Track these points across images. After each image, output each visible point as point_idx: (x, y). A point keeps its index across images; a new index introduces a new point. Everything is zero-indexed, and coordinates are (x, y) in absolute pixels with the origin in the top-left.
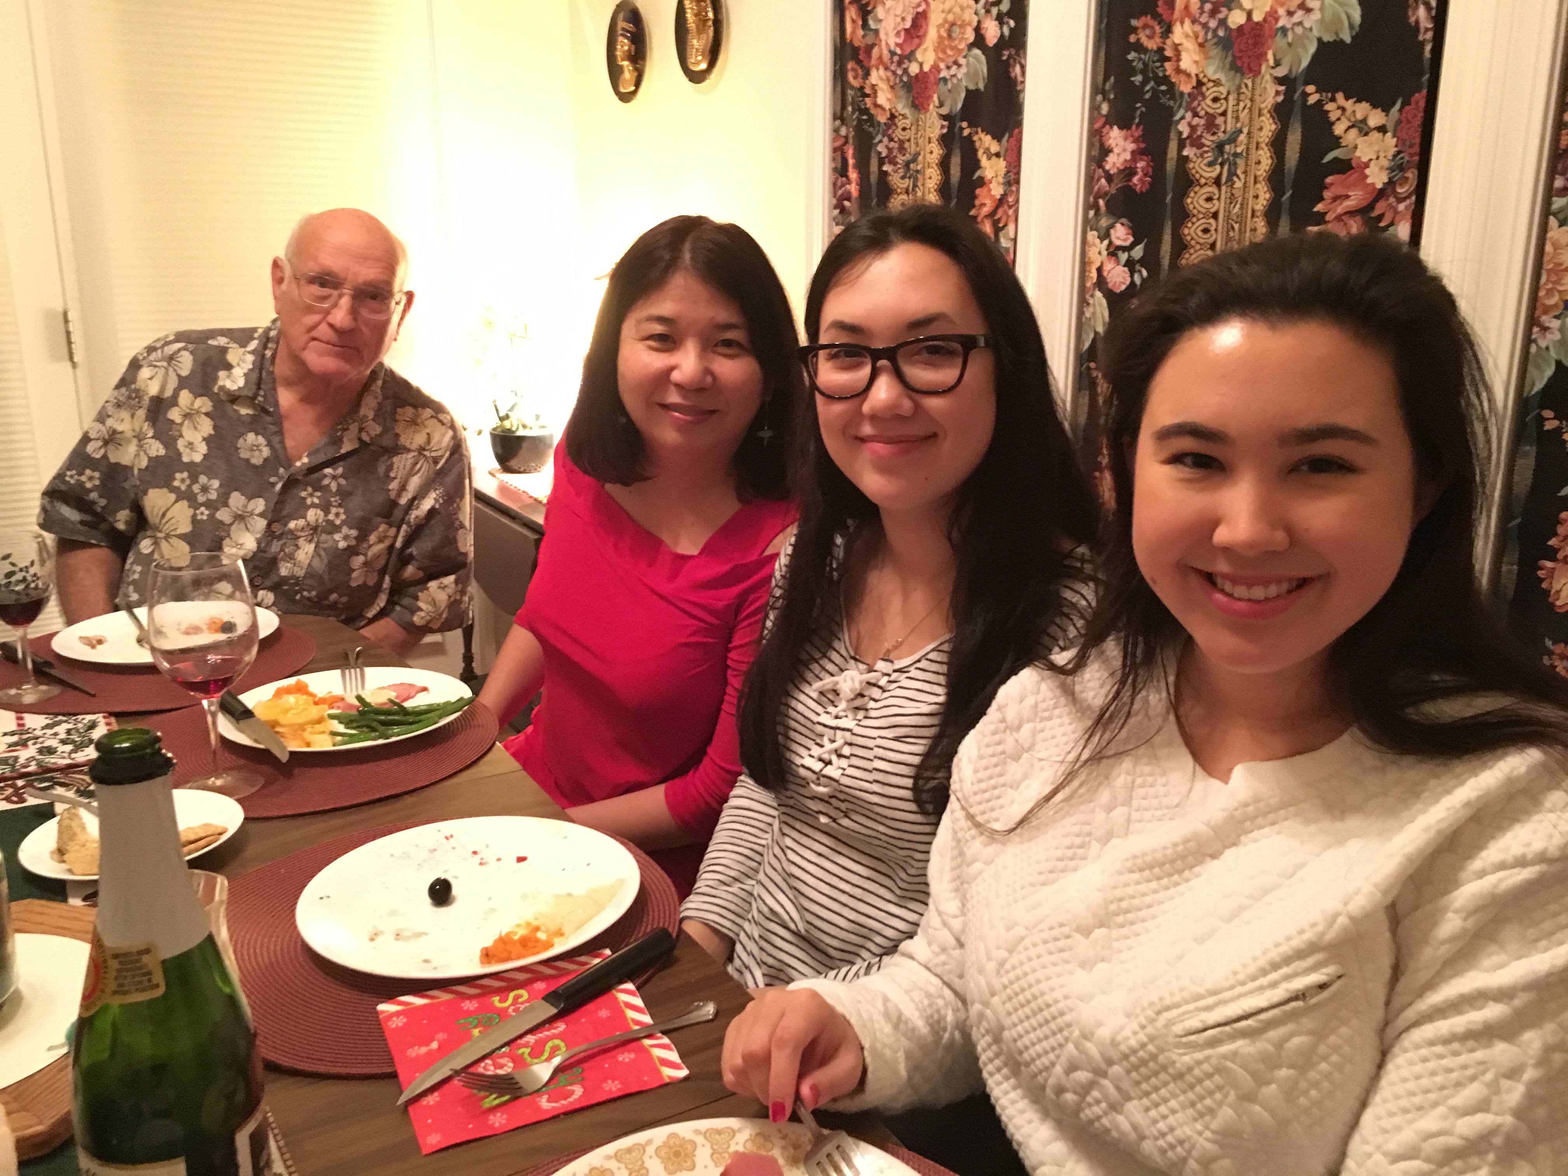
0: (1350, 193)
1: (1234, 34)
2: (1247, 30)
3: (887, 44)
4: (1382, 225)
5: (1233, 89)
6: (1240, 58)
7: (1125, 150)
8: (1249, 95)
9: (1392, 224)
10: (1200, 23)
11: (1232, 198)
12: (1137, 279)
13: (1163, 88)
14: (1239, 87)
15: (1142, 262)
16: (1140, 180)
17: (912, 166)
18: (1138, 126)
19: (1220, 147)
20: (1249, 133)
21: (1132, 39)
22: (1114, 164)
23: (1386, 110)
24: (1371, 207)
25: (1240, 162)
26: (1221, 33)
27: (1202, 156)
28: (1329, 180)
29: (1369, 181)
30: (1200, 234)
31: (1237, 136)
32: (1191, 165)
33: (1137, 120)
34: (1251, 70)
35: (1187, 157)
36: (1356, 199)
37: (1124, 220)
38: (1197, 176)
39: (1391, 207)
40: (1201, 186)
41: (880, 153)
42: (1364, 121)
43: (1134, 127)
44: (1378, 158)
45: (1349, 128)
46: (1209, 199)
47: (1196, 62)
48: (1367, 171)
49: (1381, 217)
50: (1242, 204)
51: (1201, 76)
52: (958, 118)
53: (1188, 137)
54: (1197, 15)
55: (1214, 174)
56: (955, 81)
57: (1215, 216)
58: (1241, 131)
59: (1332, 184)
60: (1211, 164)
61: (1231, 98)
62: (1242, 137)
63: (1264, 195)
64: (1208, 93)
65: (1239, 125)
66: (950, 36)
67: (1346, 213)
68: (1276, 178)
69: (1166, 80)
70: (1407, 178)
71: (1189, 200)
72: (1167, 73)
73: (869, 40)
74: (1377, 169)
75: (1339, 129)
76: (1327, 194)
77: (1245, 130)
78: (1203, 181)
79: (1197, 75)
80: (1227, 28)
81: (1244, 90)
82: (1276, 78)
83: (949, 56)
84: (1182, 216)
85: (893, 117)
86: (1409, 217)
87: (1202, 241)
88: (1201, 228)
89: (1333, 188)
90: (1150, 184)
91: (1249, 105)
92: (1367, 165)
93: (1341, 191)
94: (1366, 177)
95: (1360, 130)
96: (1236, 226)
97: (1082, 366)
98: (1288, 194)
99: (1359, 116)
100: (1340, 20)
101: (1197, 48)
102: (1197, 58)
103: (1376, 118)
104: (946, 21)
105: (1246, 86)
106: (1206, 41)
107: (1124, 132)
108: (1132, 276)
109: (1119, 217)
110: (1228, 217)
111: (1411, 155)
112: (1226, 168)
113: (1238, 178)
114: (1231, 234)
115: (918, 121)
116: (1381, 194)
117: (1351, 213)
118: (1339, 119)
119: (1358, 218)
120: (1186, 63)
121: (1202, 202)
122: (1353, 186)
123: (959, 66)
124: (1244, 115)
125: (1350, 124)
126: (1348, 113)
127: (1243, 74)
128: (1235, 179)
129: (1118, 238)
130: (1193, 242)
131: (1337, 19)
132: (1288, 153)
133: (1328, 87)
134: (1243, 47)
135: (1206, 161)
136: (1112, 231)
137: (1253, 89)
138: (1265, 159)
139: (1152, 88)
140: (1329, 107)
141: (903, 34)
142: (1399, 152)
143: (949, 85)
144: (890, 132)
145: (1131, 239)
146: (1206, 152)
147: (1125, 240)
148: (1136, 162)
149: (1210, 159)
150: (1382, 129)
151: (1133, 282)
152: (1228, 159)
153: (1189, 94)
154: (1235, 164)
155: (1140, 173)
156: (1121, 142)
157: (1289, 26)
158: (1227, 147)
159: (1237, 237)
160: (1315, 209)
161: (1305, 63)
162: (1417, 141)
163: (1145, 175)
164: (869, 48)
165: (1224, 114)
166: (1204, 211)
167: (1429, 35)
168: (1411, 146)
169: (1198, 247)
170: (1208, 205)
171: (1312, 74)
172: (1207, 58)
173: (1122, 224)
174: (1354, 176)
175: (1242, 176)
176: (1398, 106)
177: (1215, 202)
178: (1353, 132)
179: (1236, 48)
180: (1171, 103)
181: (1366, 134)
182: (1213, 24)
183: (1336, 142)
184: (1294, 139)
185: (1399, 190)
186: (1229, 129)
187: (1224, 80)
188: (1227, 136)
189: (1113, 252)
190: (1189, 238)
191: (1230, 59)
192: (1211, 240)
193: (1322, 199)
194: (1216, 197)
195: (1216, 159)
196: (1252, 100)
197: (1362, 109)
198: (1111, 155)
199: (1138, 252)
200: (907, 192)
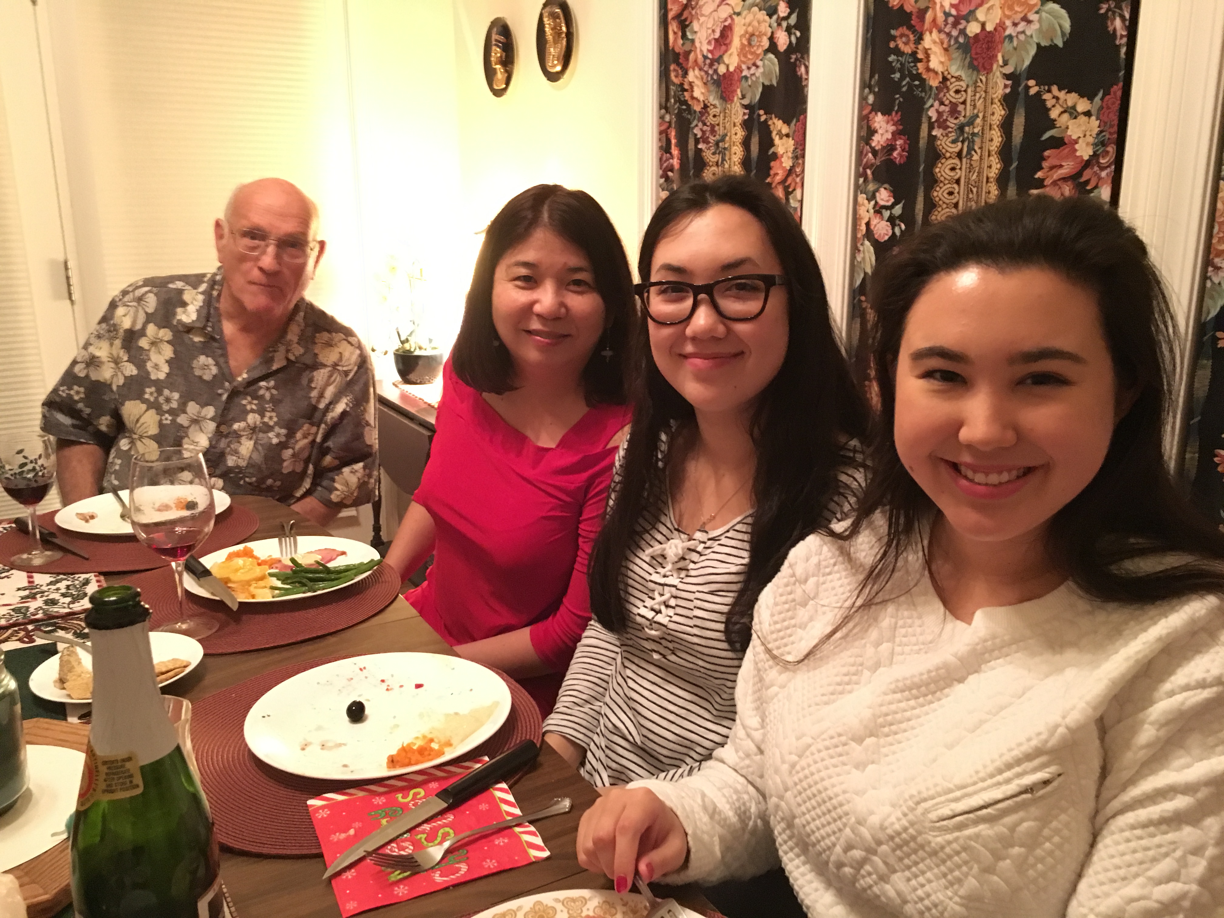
0: (1063, 164)
1: (972, 41)
2: (981, 37)
3: (701, 51)
4: (1088, 188)
5: (971, 83)
6: (976, 59)
7: (887, 131)
8: (983, 87)
9: (1096, 187)
10: (945, 32)
11: (971, 168)
12: (897, 231)
13: (917, 83)
14: (976, 82)
15: (901, 218)
16: (899, 154)
17: (721, 144)
18: (897, 113)
19: (961, 129)
20: (984, 117)
21: (892, 45)
22: (879, 142)
23: (1091, 98)
24: (1079, 174)
25: (977, 140)
26: (961, 40)
27: (947, 135)
28: (1047, 153)
29: (1078, 154)
30: (946, 196)
31: (975, 120)
32: (939, 143)
33: (896, 108)
34: (985, 69)
35: (935, 136)
36: (1068, 168)
37: (886, 186)
38: (944, 151)
39: (1095, 173)
40: (947, 159)
41: (696, 135)
42: (1074, 107)
43: (894, 113)
44: (1085, 136)
45: (1062, 113)
46: (953, 169)
47: (942, 63)
48: (1077, 146)
49: (1087, 182)
50: (979, 173)
51: (946, 73)
52: (756, 107)
53: (936, 121)
54: (943, 26)
55: (957, 150)
56: (754, 78)
57: (958, 182)
58: (977, 116)
59: (1049, 157)
60: (954, 142)
61: (969, 90)
62: (979, 121)
63: (996, 165)
64: (951, 87)
65: (976, 111)
66: (750, 44)
67: (1059, 180)
68: (1005, 153)
69: (919, 76)
70: (1108, 152)
71: (937, 170)
72: (920, 71)
73: (687, 47)
74: (1084, 145)
75: (1054, 114)
76: (1045, 164)
77: (981, 115)
78: (948, 155)
79: (943, 73)
80: (966, 35)
81: (979, 84)
82: (1005, 74)
83: (749, 59)
84: (932, 182)
85: (706, 107)
86: (1110, 181)
87: (947, 201)
88: (947, 191)
89: (1050, 160)
90: (907, 157)
91: (984, 95)
92: (1076, 142)
93: (1056, 162)
94: (1076, 150)
95: (1071, 114)
96: (975, 190)
97: (854, 299)
98: (1015, 165)
99: (1070, 104)
100: (1054, 30)
101: (943, 51)
102: (943, 60)
103: (1083, 105)
104: (746, 32)
105: (981, 80)
106: (950, 46)
107: (886, 118)
108: (893, 229)
109: (883, 184)
110: (968, 183)
111: (1111, 134)
112: (966, 144)
113: (976, 152)
114: (971, 196)
115: (725, 109)
116: (1087, 164)
117: (1064, 179)
118: (1054, 106)
119: (1069, 183)
120: (935, 63)
121: (947, 171)
122: (1066, 158)
123: (757, 67)
124: (979, 104)
125: (1061, 110)
126: (1061, 102)
127: (978, 71)
128: (973, 153)
129: (882, 200)
130: (941, 202)
131: (1052, 28)
132: (1015, 133)
133: (1045, 81)
134: (979, 50)
135: (950, 139)
136: (877, 194)
137: (986, 83)
138: (996, 138)
139: (908, 82)
140: (1046, 96)
141: (713, 43)
142: (1101, 132)
143: (750, 82)
144: (704, 118)
145: (892, 200)
146: (950, 132)
147: (888, 201)
148: (896, 140)
149: (954, 138)
150: (1088, 114)
151: (894, 233)
152: (968, 138)
153: (937, 87)
154: (973, 141)
155: (899, 149)
156: (884, 125)
157: (1014, 34)
158: (967, 129)
159: (975, 198)
160: (1036, 176)
161: (1027, 63)
162: (1116, 122)
163: (903, 150)
164: (687, 54)
165: (964, 103)
166: (949, 178)
167: (1124, 40)
168: (1112, 126)
169: (945, 206)
170: (952, 174)
171: (1033, 71)
172: (950, 59)
173: (885, 189)
174: (1066, 151)
175: (979, 151)
176: (1100, 94)
177: (958, 171)
178: (1066, 116)
179: (973, 52)
180: (923, 94)
181: (1075, 118)
182: (955, 33)
183: (1052, 124)
184: (1019, 122)
185: (1102, 161)
186: (968, 114)
187: (964, 78)
188: (967, 119)
189: (878, 210)
190: (937, 199)
191: (968, 60)
192: (954, 201)
193: (1041, 168)
194: (958, 167)
195: (958, 137)
196: (986, 92)
197: (1072, 98)
198: (876, 135)
199: (898, 210)
200: (717, 164)
